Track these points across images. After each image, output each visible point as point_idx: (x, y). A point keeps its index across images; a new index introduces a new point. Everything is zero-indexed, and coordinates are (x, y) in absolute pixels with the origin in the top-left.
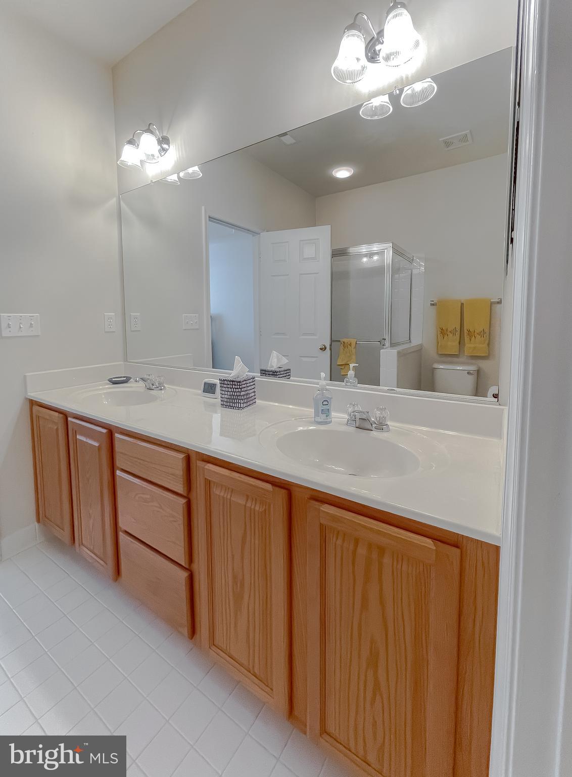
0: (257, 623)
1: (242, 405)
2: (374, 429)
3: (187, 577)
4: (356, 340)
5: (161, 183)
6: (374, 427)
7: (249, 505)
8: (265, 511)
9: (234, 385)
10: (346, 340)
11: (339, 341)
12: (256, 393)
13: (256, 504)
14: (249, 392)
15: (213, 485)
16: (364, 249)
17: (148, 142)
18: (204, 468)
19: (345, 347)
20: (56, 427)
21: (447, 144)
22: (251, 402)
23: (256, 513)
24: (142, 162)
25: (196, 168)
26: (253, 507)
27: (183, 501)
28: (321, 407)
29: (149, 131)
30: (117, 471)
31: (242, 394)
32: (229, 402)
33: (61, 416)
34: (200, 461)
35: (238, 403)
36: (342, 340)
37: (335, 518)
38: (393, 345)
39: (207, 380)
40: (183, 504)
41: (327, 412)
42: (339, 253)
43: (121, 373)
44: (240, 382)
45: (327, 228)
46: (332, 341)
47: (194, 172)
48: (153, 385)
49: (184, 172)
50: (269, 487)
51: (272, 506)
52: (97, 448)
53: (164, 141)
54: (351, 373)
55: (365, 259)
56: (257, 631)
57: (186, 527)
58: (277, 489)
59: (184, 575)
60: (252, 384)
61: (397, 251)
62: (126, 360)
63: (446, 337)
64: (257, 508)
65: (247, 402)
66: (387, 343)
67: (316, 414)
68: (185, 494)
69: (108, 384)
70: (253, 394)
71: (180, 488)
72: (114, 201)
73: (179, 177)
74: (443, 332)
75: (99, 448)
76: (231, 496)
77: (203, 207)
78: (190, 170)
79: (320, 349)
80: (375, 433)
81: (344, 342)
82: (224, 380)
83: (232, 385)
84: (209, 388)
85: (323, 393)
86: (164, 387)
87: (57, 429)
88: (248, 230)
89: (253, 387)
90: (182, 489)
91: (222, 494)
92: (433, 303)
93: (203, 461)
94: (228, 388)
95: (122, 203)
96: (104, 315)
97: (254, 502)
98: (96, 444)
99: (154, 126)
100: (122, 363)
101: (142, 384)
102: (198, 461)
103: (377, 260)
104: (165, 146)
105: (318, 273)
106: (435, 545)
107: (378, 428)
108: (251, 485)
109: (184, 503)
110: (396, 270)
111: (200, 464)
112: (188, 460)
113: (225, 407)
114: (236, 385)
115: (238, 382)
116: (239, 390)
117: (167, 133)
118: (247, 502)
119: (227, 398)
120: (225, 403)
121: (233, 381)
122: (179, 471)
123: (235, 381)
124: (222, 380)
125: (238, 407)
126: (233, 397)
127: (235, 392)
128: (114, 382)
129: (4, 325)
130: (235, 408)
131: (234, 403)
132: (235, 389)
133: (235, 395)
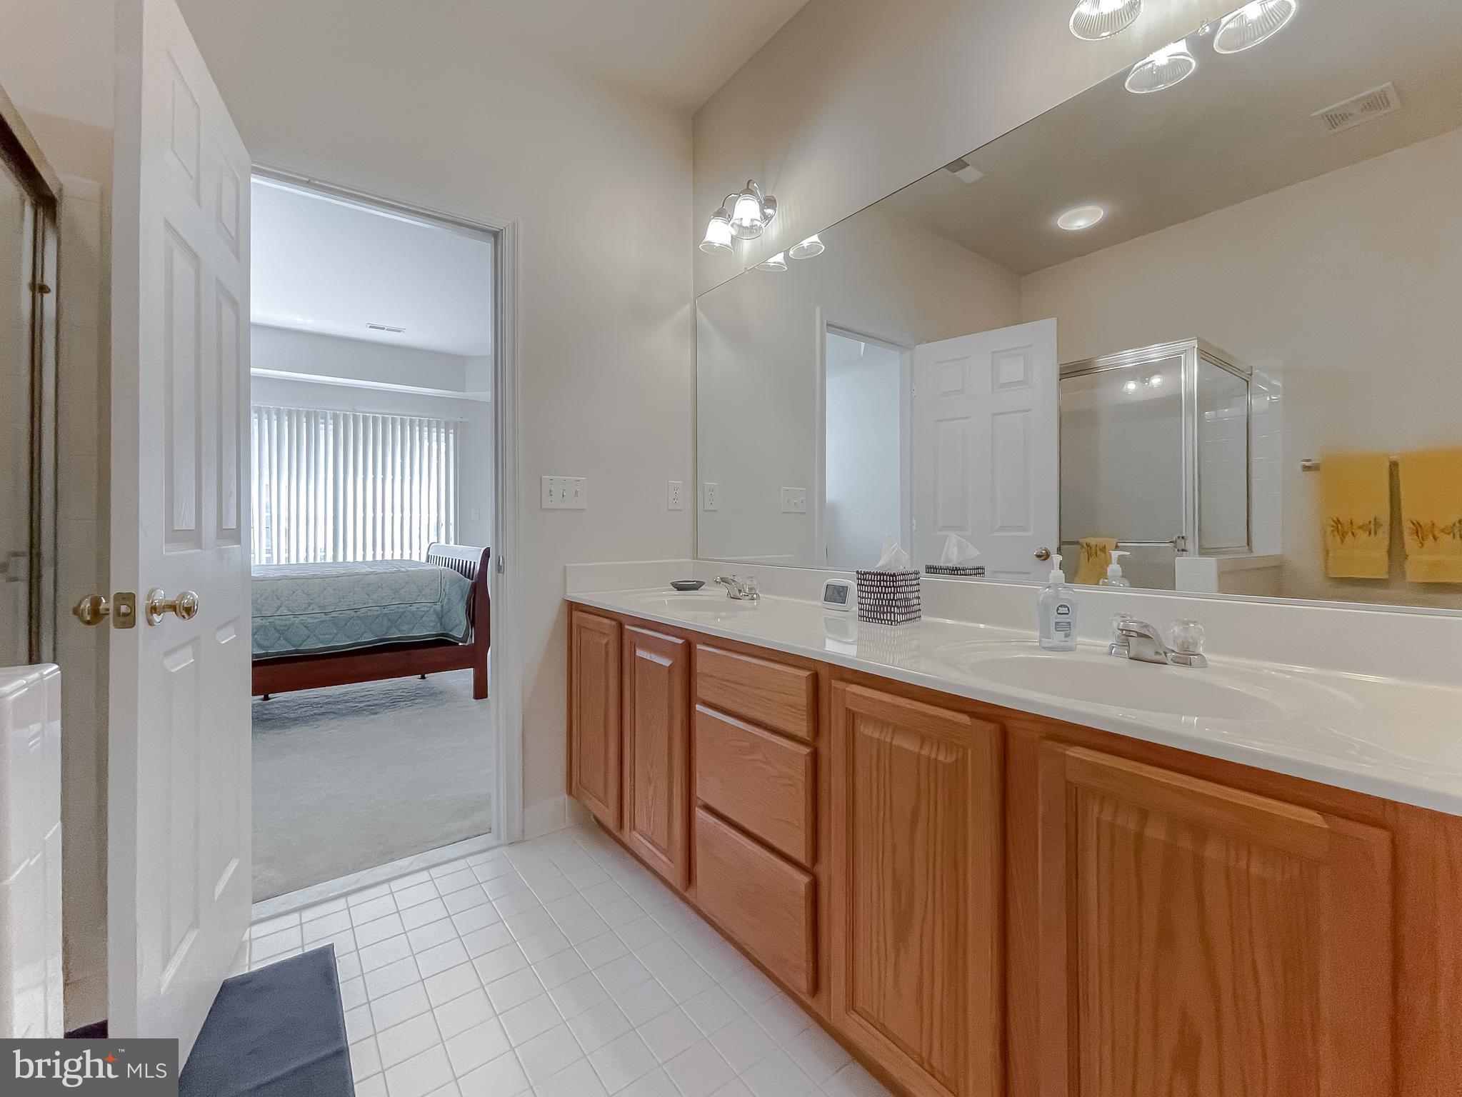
0: (938, 968)
1: (899, 618)
2: (1169, 661)
3: (808, 882)
4: (1115, 540)
5: (759, 272)
6: (1169, 659)
7: (925, 751)
8: (957, 762)
9: (883, 581)
10: (1092, 541)
11: (1077, 543)
12: (921, 601)
13: (938, 749)
14: (911, 596)
15: (859, 719)
16: (1129, 357)
17: (747, 209)
18: (845, 692)
19: (1089, 555)
20: (605, 641)
21: (1334, 120)
22: (913, 615)
23: (939, 766)
24: (733, 239)
25: (815, 238)
26: (933, 756)
27: (805, 751)
28: (1054, 618)
29: (748, 191)
30: (697, 705)
31: (897, 596)
32: (874, 612)
34: (836, 680)
35: (891, 613)
36: (1083, 541)
38: (1203, 551)
39: (831, 581)
40: (806, 755)
41: (1065, 628)
42: (1073, 371)
43: (687, 576)
44: (894, 575)
45: (1050, 324)
46: (1062, 542)
47: (812, 245)
48: (740, 591)
49: (795, 248)
50: (964, 719)
51: (970, 752)
52: (667, 670)
53: (769, 202)
54: (1114, 568)
55: (1131, 386)
56: (938, 980)
57: (809, 795)
58: (979, 723)
59: (803, 880)
60: (915, 582)
61: (1206, 355)
62: (695, 557)
63: (1349, 537)
64: (941, 757)
65: (906, 613)
66: (1191, 545)
67: (1045, 634)
68: (809, 738)
69: (671, 590)
70: (915, 601)
71: (802, 729)
72: (687, 308)
73: (787, 257)
74: (1341, 529)
75: (670, 669)
76: (892, 737)
77: (818, 309)
78: (805, 243)
79: (1038, 556)
80: (1173, 670)
81: (1088, 545)
82: (865, 573)
83: (879, 581)
84: (836, 594)
85: (1057, 591)
86: (759, 596)
87: (607, 645)
88: (893, 343)
89: (916, 588)
90: (805, 730)
91: (876, 735)
92: (1307, 464)
93: (843, 680)
94: (871, 586)
95: (699, 313)
97: (935, 747)
98: (666, 662)
99: (755, 185)
101: (722, 591)
102: (833, 682)
103: (1161, 386)
104: (769, 211)
105: (1030, 410)
106: (1327, 822)
107: (1179, 660)
109: (808, 754)
110: (1207, 399)
111: (836, 684)
112: (815, 680)
113: (866, 621)
114: (887, 581)
115: (891, 575)
116: (893, 591)
117: (772, 192)
118: (921, 747)
119: (869, 604)
120: (866, 614)
121: (881, 574)
122: (802, 697)
123: (885, 574)
124: (861, 574)
125: (891, 620)
126: (882, 602)
127: (885, 593)
128: (680, 587)
129: (545, 492)
130: (883, 622)
131: (884, 613)
132: (885, 587)
133: (885, 598)
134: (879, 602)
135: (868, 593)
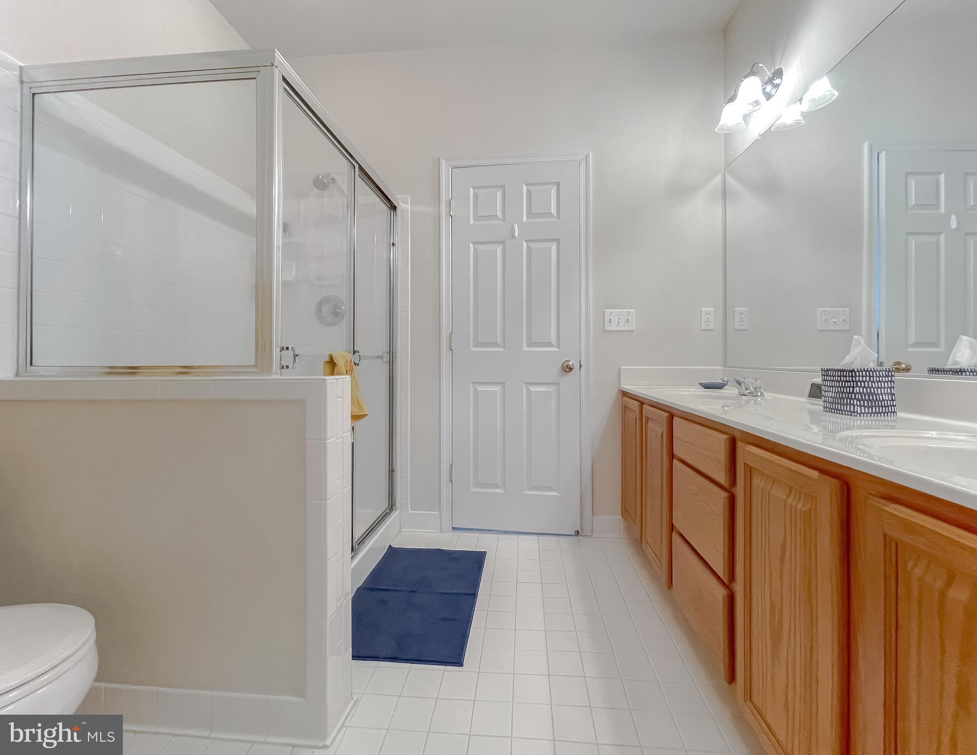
1: (858, 409)
3: (727, 597)
7: (790, 500)
8: (810, 512)
9: (843, 376)
12: (896, 397)
13: (800, 499)
14: (881, 391)
15: (754, 472)
18: (744, 450)
22: (882, 409)
23: (798, 512)
27: (726, 495)
29: (752, 73)
30: (674, 460)
31: (857, 390)
32: (836, 403)
33: (639, 403)
35: (850, 404)
37: (910, 527)
39: (814, 381)
40: (724, 498)
43: (716, 379)
44: (853, 371)
58: (824, 477)
59: (723, 593)
60: (886, 379)
62: (725, 365)
64: (800, 506)
65: (869, 407)
68: (727, 485)
70: (888, 397)
71: (722, 477)
72: (719, 177)
75: (662, 434)
76: (771, 488)
82: (828, 370)
83: (840, 377)
84: (818, 392)
86: (762, 394)
87: (636, 418)
89: (887, 384)
90: (724, 478)
94: (834, 381)
96: (701, 310)
97: (797, 498)
98: (660, 430)
99: (760, 65)
100: (721, 368)
108: (792, 470)
109: (727, 498)
112: (733, 443)
113: (832, 412)
114: (846, 377)
115: (850, 371)
116: (852, 385)
117: (780, 65)
118: (788, 496)
119: (832, 397)
120: (828, 405)
121: (841, 371)
122: (722, 454)
123: (845, 370)
124: (825, 371)
125: (850, 411)
126: (843, 395)
127: (845, 387)
128: (707, 386)
129: (607, 320)
130: (844, 412)
131: (844, 404)
132: (845, 382)
133: (845, 391)
134: (839, 395)
135: (830, 387)
